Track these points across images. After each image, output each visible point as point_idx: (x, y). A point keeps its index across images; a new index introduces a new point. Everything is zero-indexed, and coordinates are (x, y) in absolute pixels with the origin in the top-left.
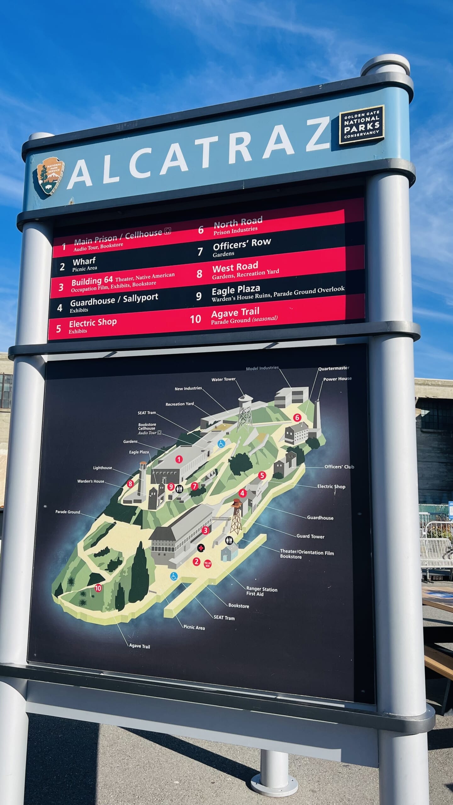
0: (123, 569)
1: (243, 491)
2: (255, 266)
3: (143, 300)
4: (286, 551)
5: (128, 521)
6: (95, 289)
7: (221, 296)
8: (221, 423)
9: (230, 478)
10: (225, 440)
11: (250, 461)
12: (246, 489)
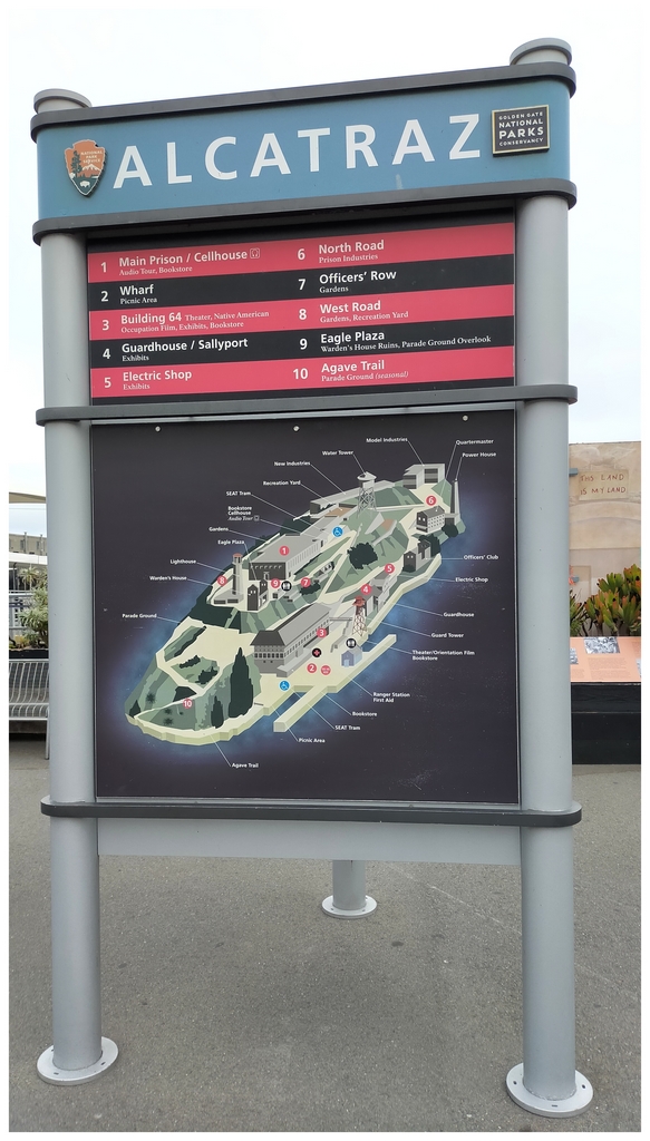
0: (219, 681)
1: (366, 588)
2: (377, 306)
3: (226, 346)
4: (420, 653)
5: (222, 625)
6: (157, 329)
7: (333, 345)
8: (337, 506)
9: (350, 572)
10: (342, 527)
11: (375, 552)
12: (370, 585)
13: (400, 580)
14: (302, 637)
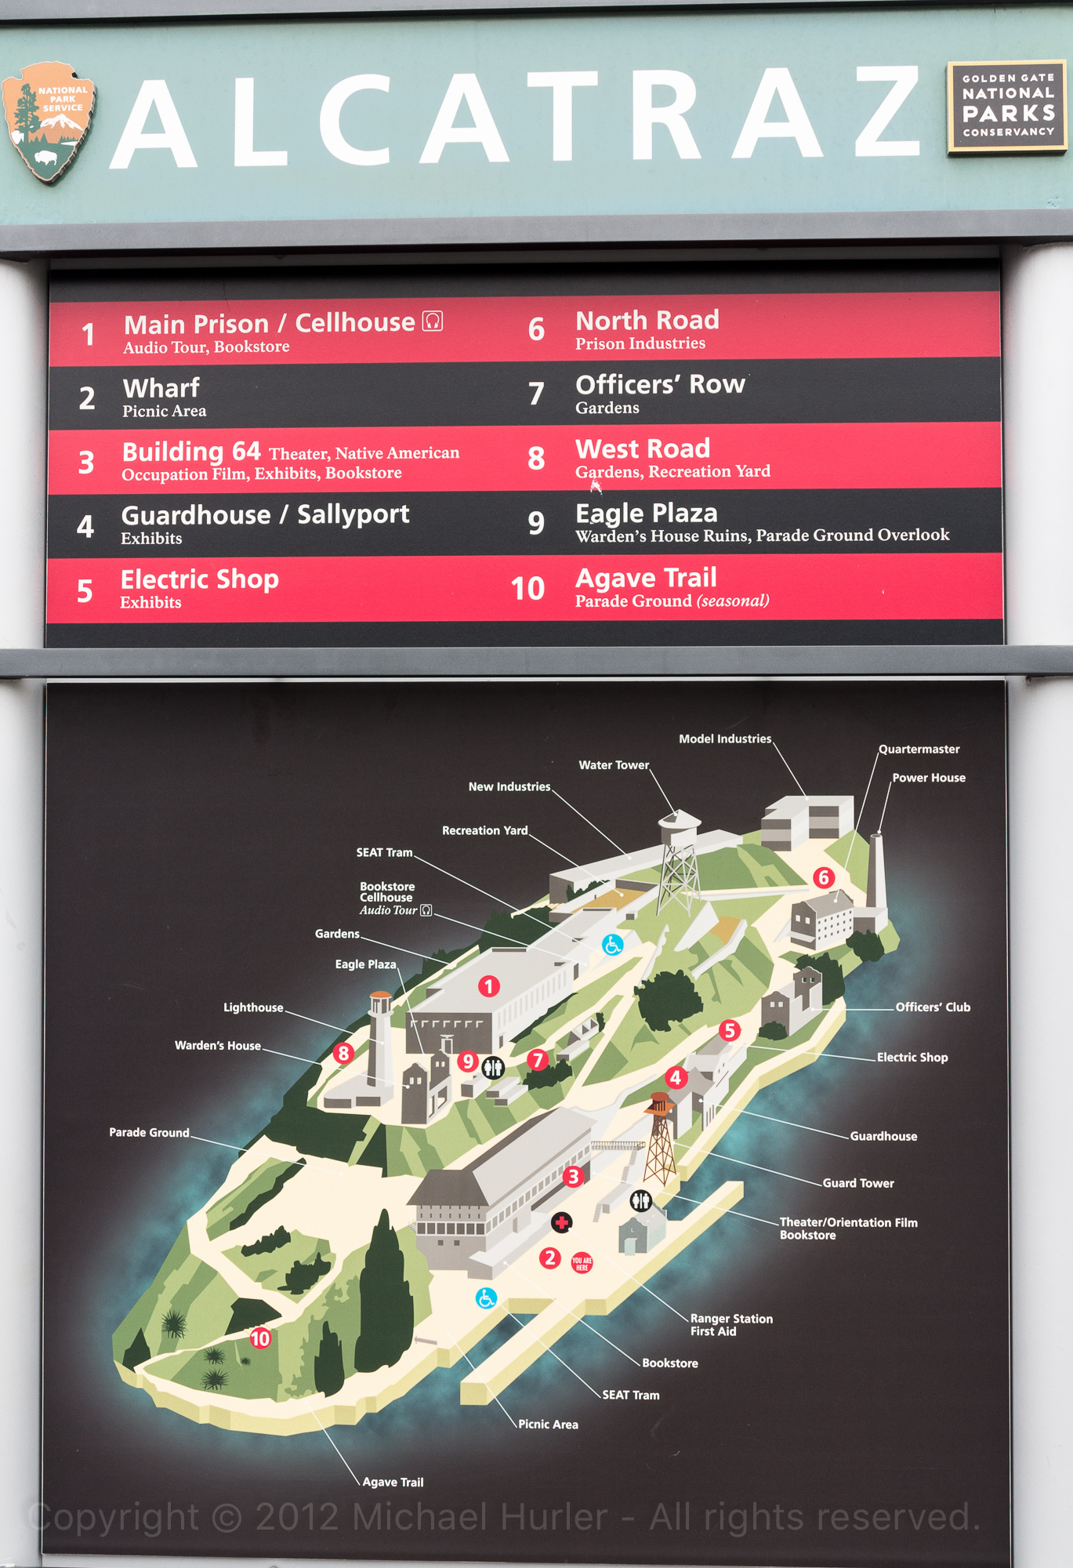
0: (334, 1285)
1: (677, 1073)
2: (702, 450)
3: (360, 521)
4: (796, 1223)
5: (343, 1156)
6: (203, 475)
7: (601, 528)
8: (610, 887)
9: (640, 1038)
10: (622, 933)
11: (697, 993)
12: (685, 1067)
13: (754, 1057)
14: (528, 1187)
